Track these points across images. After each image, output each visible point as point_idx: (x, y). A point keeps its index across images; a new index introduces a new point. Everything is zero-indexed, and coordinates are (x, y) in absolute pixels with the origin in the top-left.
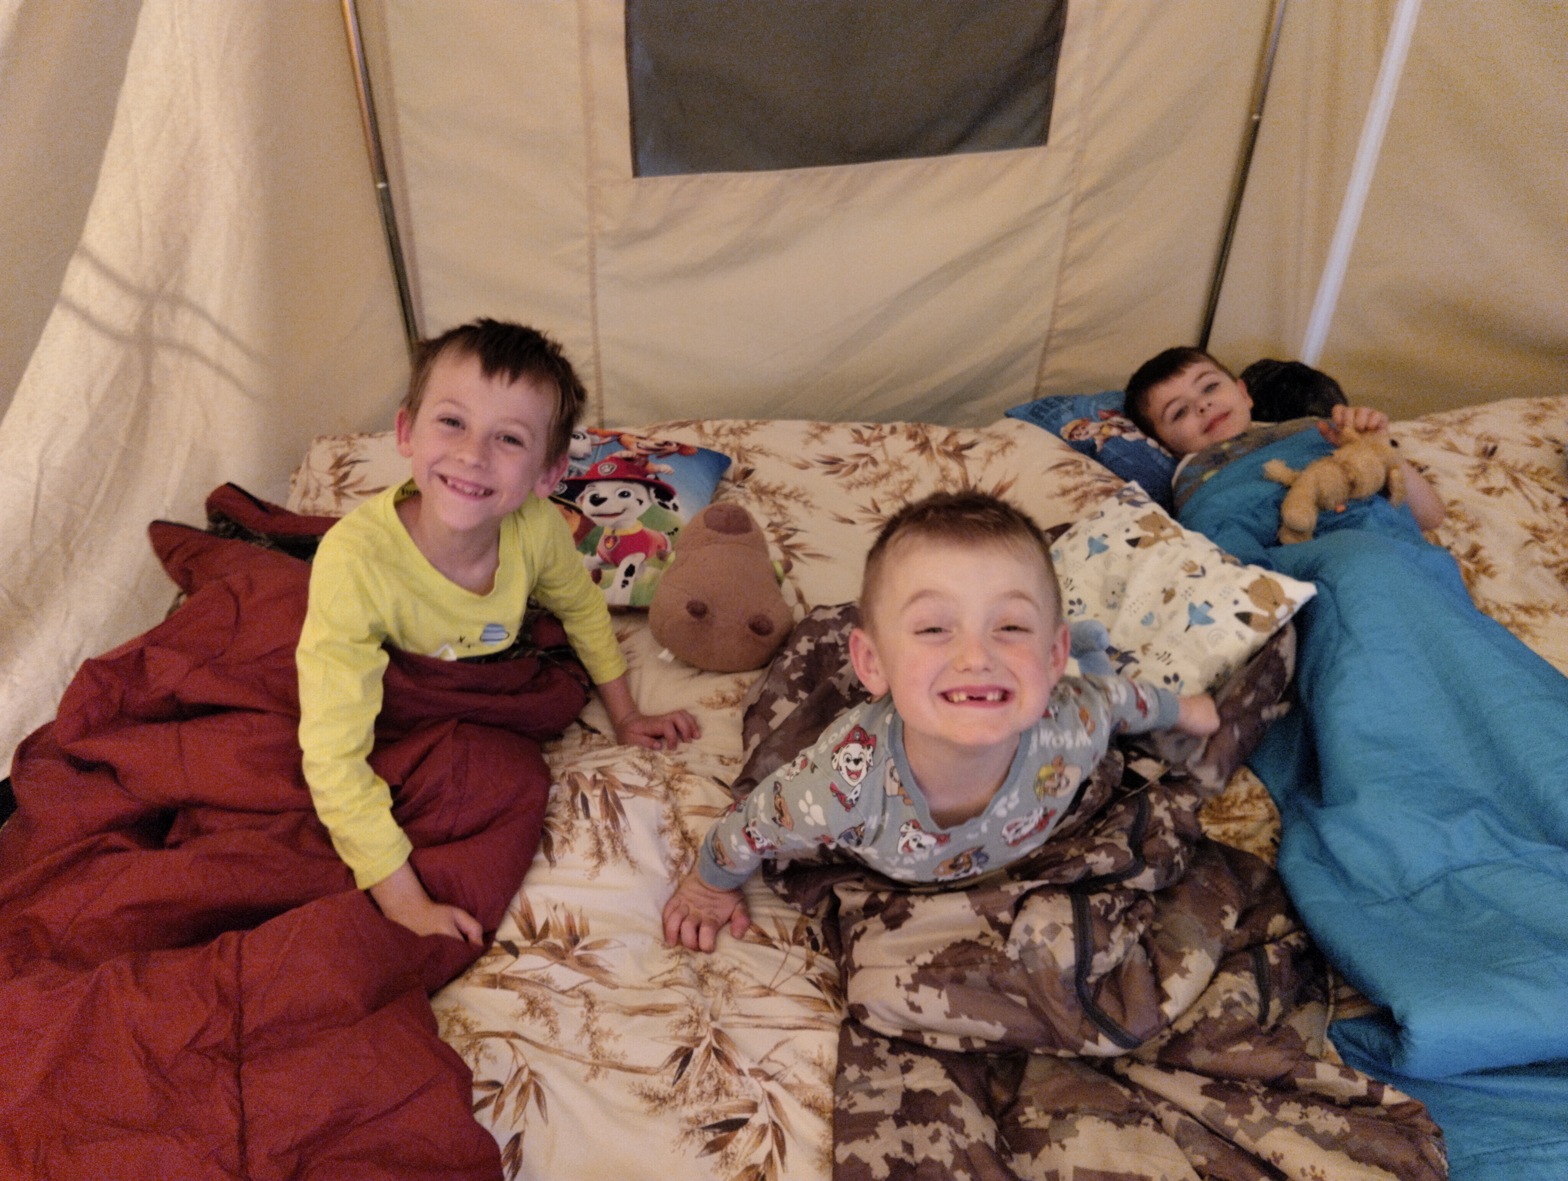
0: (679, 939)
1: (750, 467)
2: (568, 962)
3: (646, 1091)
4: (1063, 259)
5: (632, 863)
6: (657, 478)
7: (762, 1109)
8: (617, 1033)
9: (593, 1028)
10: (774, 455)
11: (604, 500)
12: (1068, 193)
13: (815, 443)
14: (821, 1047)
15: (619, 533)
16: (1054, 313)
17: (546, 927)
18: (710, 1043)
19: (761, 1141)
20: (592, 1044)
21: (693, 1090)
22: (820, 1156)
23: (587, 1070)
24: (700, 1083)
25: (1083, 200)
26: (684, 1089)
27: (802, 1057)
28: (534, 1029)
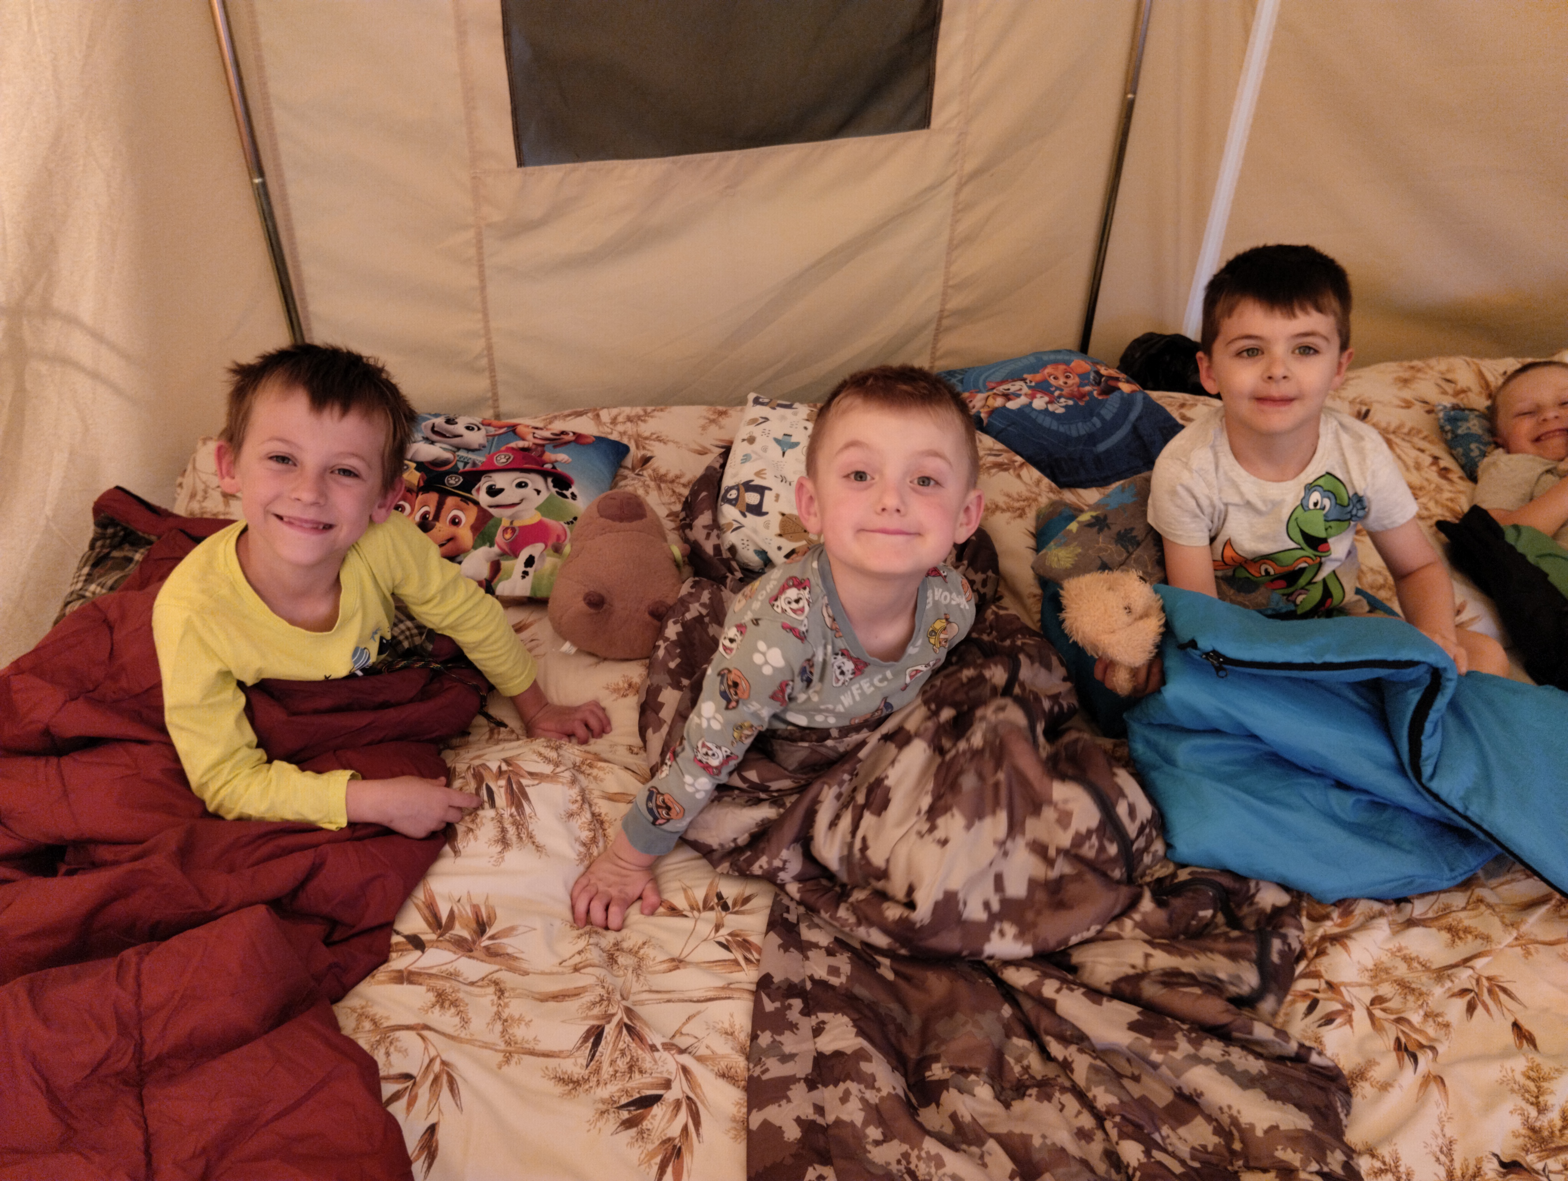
0: (588, 919)
1: (649, 454)
2: (474, 954)
3: (559, 1074)
4: (951, 240)
5: (538, 848)
6: (554, 467)
7: (675, 1085)
8: (527, 1019)
9: (505, 1016)
10: (673, 442)
11: (501, 491)
12: (953, 175)
13: (713, 428)
14: (732, 1016)
15: (517, 524)
16: (944, 294)
17: (452, 915)
18: (621, 1019)
19: (676, 1115)
20: (504, 1031)
21: (606, 1070)
22: (734, 1125)
23: (500, 1057)
24: (613, 1062)
25: (966, 183)
26: (598, 1071)
27: (714, 1027)
28: (446, 1020)
